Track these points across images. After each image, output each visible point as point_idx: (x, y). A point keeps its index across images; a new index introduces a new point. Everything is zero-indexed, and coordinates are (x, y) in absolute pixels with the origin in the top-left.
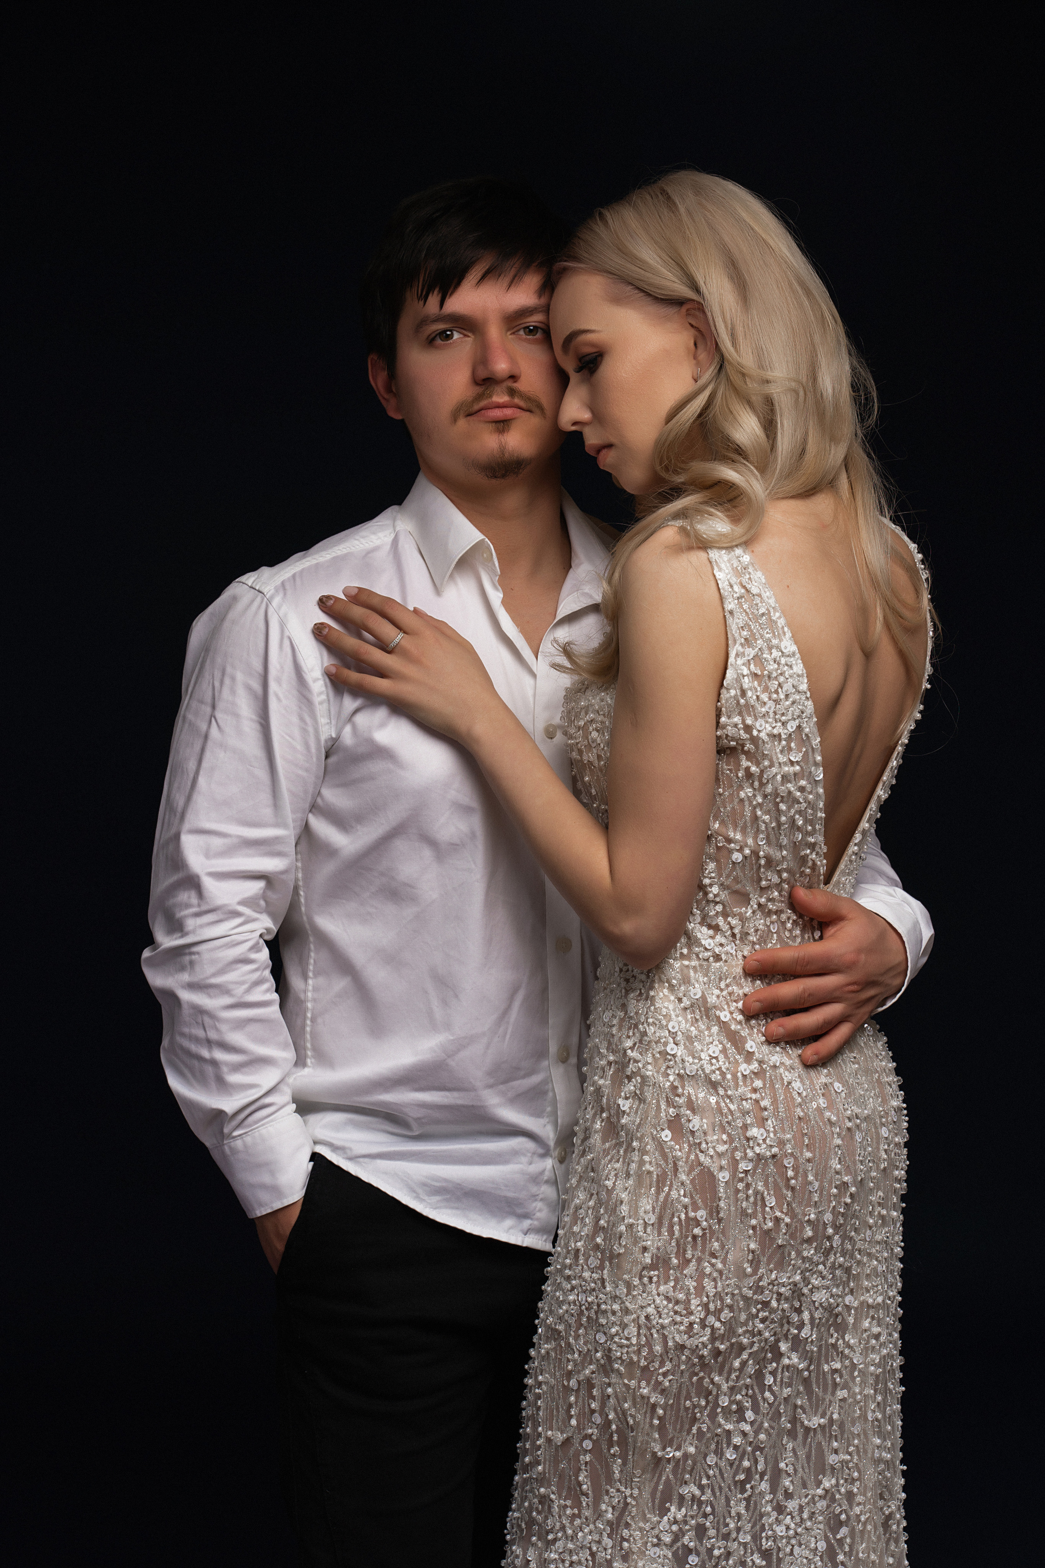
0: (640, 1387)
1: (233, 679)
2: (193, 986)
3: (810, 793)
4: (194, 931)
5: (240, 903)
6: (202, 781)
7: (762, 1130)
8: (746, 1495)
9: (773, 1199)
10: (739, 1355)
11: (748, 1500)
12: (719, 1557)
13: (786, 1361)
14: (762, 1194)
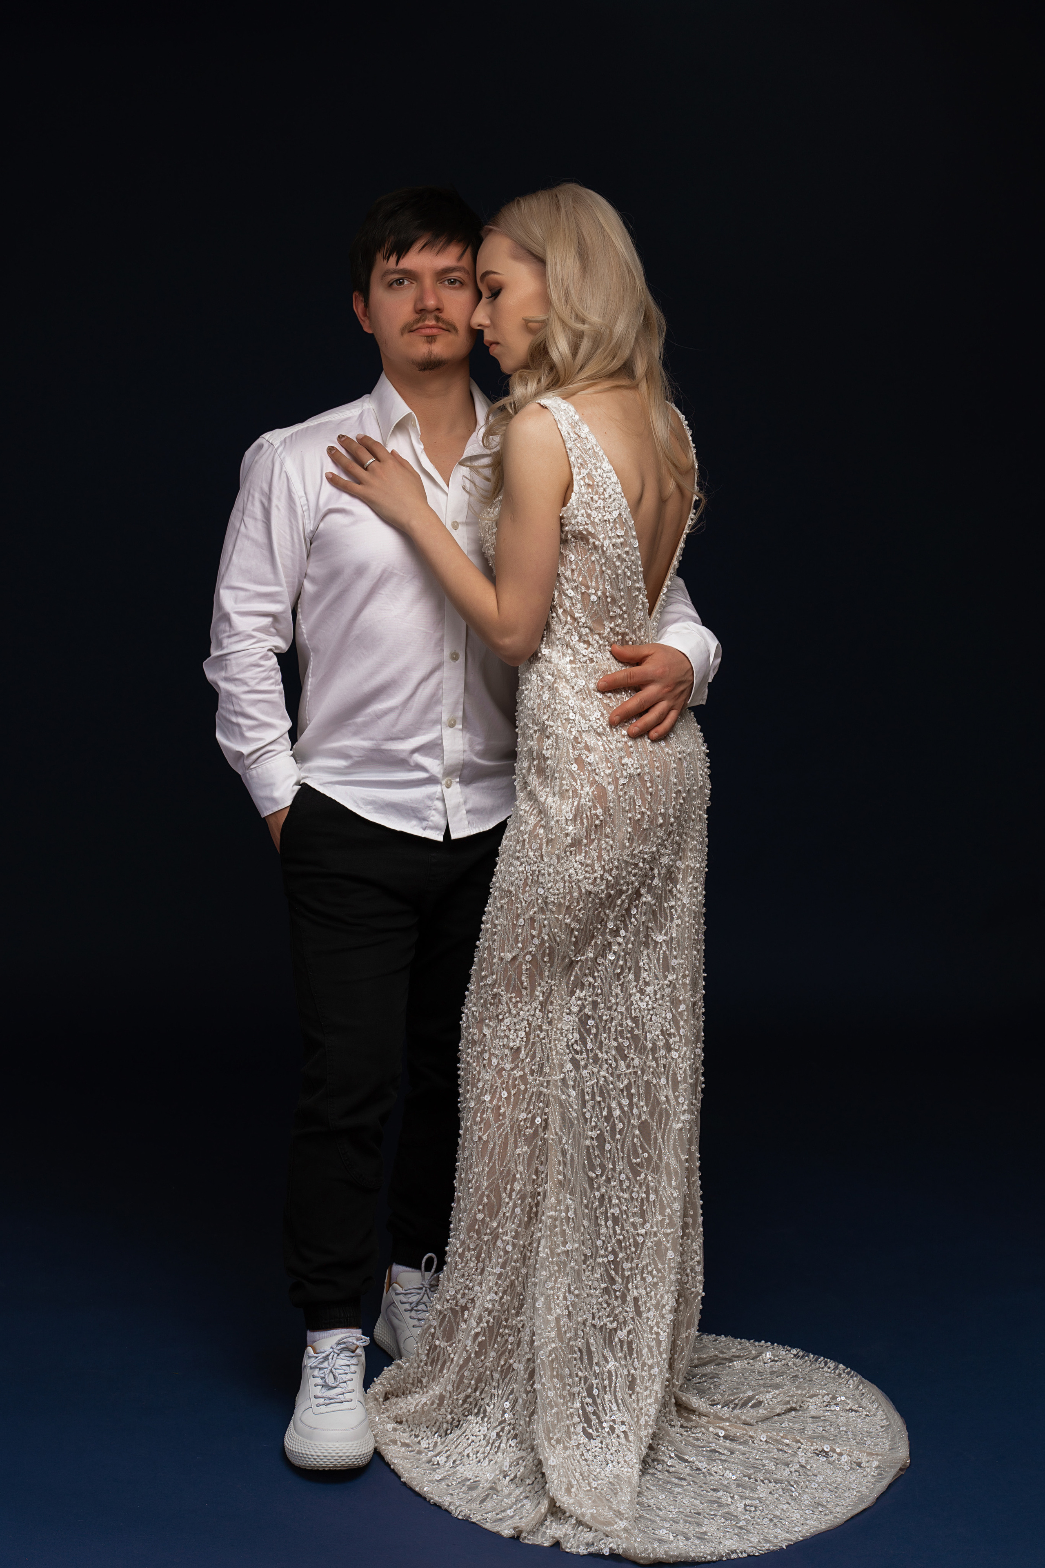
0: (565, 919)
1: (253, 497)
2: (227, 679)
3: (632, 555)
4: (227, 647)
5: (254, 630)
6: (234, 557)
7: (631, 759)
8: (620, 982)
9: (640, 801)
10: (620, 897)
11: (622, 985)
12: (606, 1021)
13: (644, 899)
14: (634, 798)
